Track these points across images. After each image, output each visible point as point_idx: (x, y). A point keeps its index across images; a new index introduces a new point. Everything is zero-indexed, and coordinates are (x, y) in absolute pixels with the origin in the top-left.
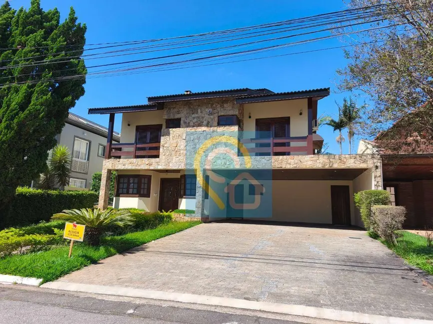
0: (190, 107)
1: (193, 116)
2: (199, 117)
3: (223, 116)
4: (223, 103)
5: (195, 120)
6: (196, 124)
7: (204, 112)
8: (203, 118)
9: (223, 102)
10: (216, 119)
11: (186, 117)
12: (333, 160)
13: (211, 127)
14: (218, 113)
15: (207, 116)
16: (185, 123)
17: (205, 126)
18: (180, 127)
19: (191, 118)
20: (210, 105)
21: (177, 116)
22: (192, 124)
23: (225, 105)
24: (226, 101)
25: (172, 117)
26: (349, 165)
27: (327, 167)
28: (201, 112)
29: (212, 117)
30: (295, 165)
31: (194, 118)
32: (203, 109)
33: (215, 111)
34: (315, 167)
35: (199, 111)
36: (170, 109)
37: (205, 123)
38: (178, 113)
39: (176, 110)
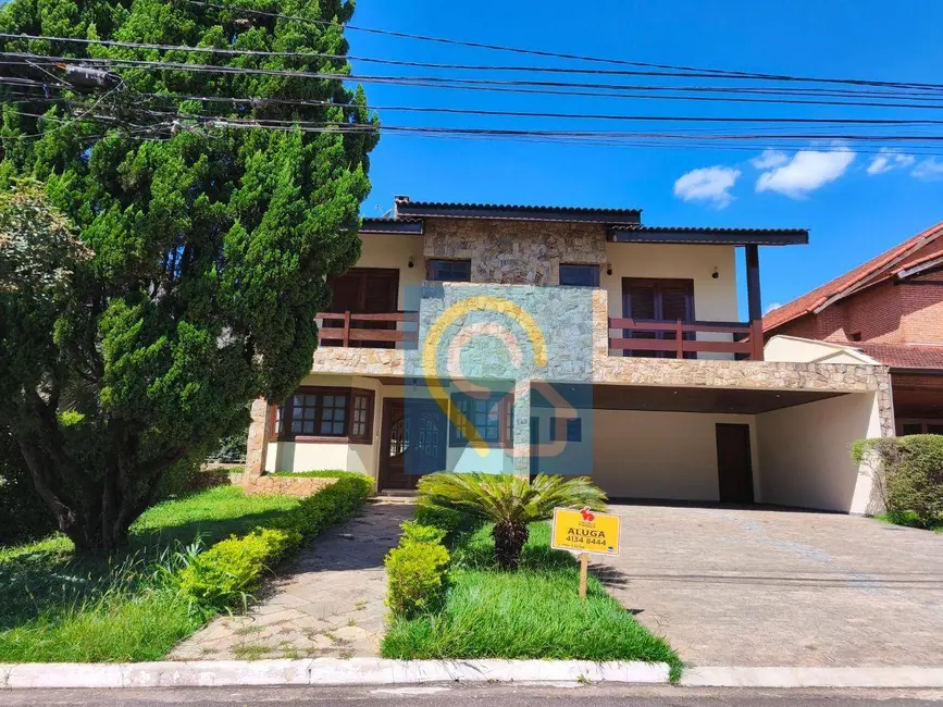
0: (492, 238)
1: (501, 257)
2: (515, 262)
3: (572, 264)
4: (570, 235)
5: (506, 268)
6: (511, 275)
7: (529, 253)
8: (526, 264)
9: (572, 234)
10: (557, 269)
11: (484, 260)
12: (806, 374)
13: (545, 285)
14: (560, 256)
15: (535, 259)
16: (482, 271)
17: (532, 283)
18: (469, 280)
19: (495, 262)
20: (541, 237)
21: (462, 254)
22: (501, 277)
23: (577, 242)
24: (579, 233)
25: (448, 254)
26: (833, 385)
27: (795, 387)
28: (521, 251)
29: (546, 264)
30: (732, 381)
31: (504, 263)
32: (524, 244)
33: (555, 251)
34: (772, 387)
35: (516, 246)
36: (441, 235)
37: (531, 276)
38: (464, 246)
39: (457, 240)
